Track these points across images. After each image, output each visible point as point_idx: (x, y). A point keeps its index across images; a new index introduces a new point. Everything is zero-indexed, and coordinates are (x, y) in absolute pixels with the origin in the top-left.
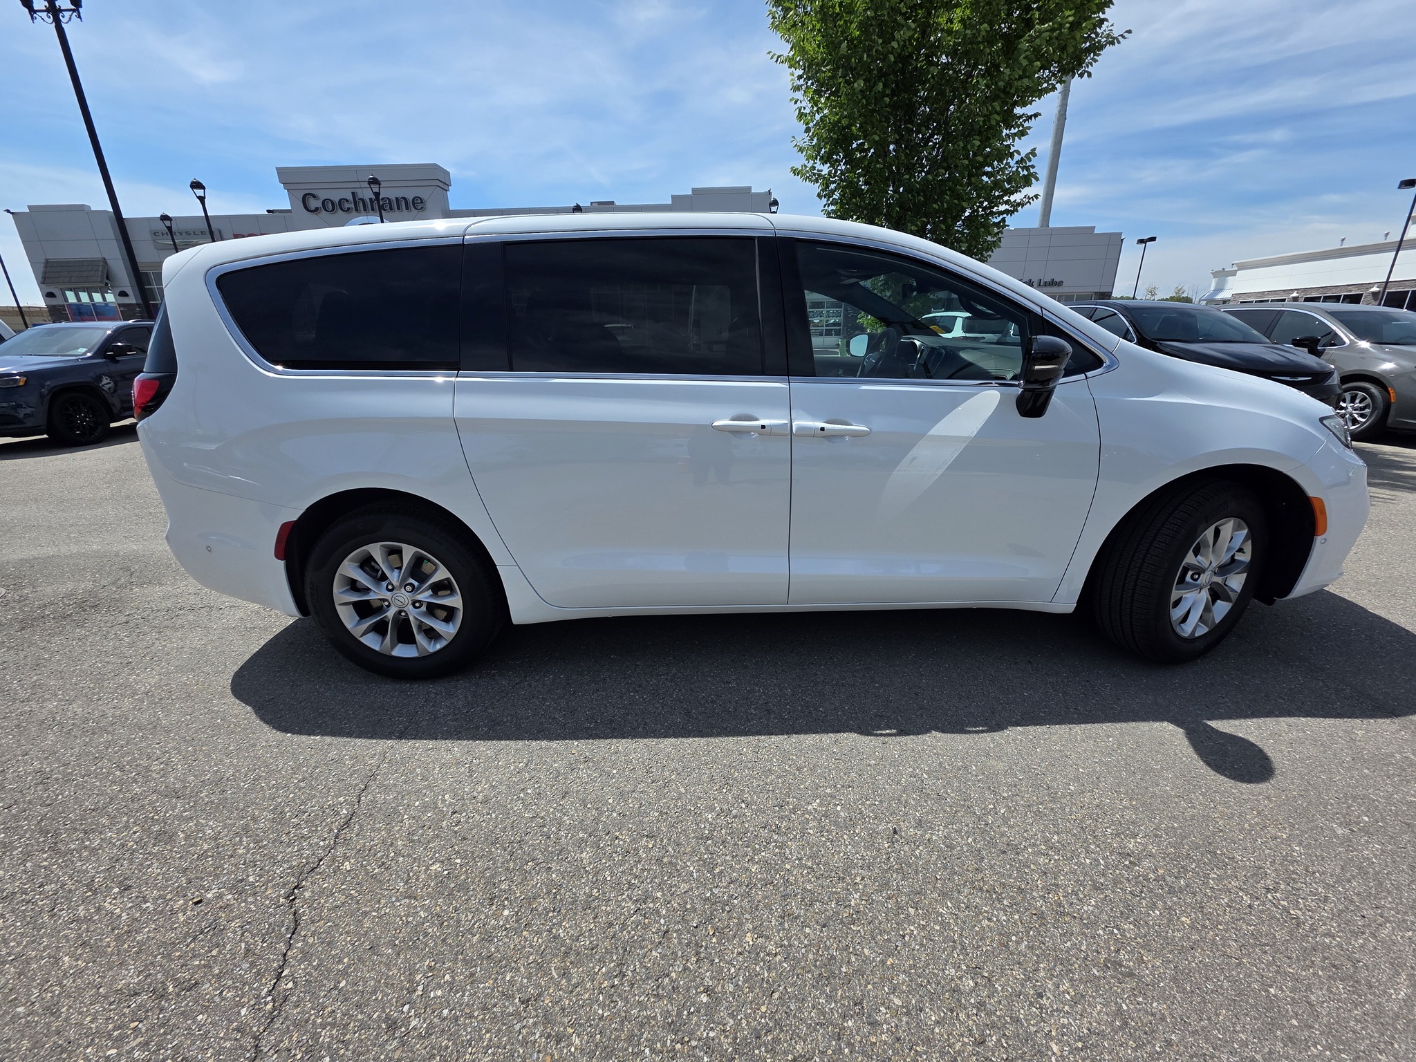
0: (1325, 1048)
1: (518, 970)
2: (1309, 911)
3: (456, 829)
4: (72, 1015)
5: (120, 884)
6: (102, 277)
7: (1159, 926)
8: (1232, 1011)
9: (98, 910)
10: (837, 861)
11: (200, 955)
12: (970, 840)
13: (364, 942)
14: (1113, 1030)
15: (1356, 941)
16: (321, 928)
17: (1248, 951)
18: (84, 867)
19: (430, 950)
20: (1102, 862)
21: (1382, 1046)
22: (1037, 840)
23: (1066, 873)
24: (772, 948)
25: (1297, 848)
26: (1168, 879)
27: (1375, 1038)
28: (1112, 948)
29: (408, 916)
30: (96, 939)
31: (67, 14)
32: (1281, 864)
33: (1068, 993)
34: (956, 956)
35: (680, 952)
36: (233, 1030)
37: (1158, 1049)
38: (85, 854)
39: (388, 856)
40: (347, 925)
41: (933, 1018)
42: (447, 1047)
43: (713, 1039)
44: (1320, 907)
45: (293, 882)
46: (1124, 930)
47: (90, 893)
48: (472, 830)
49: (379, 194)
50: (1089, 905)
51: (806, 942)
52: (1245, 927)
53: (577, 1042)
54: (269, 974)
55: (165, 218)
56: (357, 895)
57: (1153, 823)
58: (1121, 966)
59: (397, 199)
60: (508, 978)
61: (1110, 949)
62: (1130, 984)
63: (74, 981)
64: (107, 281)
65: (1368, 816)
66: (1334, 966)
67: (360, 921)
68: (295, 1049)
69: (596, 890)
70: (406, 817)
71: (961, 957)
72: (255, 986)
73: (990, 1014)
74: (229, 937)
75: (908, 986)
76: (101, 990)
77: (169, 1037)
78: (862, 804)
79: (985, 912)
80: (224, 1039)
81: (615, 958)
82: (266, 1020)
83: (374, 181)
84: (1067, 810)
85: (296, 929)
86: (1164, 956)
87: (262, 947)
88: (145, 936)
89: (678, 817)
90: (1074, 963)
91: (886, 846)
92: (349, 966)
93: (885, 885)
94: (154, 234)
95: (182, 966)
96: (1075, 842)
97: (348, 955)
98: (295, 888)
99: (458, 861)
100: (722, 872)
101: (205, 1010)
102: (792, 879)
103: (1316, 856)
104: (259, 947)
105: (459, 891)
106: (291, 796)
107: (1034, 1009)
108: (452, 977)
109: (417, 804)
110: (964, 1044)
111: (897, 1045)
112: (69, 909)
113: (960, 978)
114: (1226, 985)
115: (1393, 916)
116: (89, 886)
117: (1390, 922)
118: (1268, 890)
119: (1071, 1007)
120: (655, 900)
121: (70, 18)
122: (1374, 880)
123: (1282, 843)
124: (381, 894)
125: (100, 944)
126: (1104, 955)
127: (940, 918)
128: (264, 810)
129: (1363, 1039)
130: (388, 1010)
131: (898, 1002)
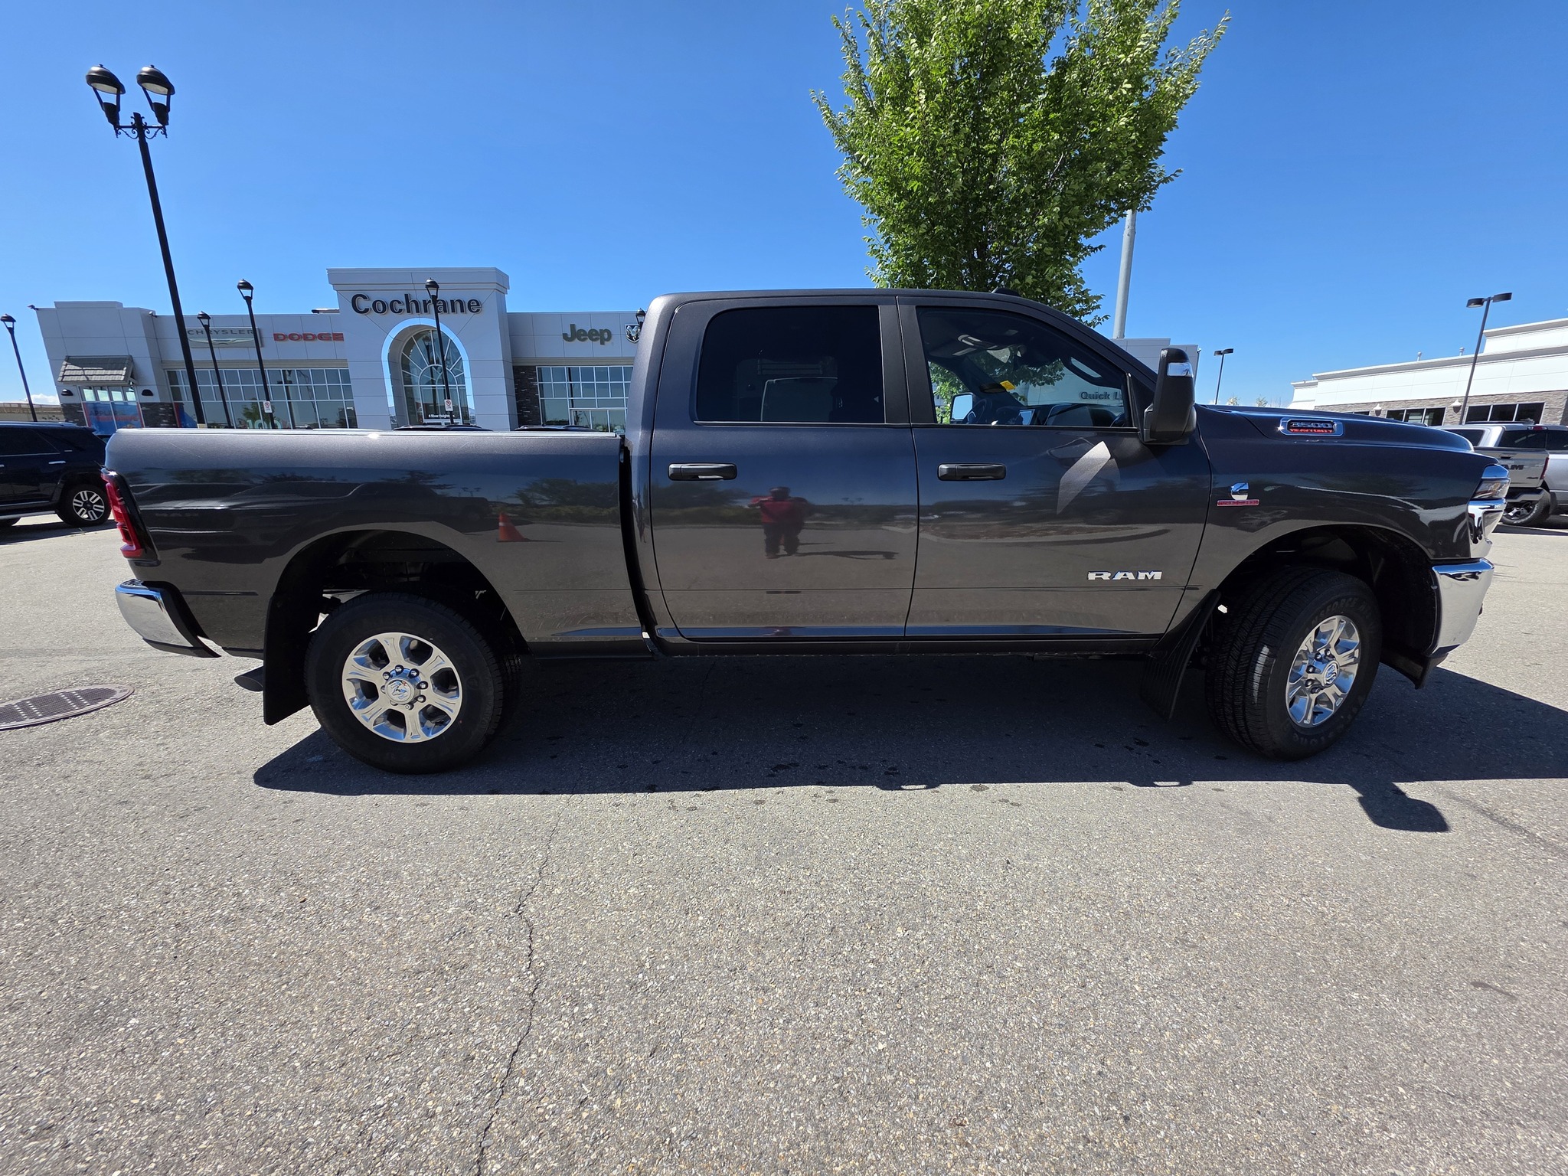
0: (1333, 985)
2: (1332, 907)
4: (375, 984)
6: (126, 375)
7: (1218, 918)
8: (1268, 965)
9: (360, 922)
10: (963, 883)
11: (461, 948)
13: (591, 938)
14: (1180, 977)
15: (1365, 924)
16: (552, 930)
18: (332, 895)
19: (646, 942)
23: (1147, 887)
24: (918, 936)
26: (1226, 889)
27: (1370, 978)
28: (1181, 931)
29: (621, 921)
31: (153, 131)
32: (1316, 879)
33: (1148, 958)
34: (1062, 938)
35: (847, 940)
37: (1213, 987)
38: (327, 887)
39: (589, 884)
40: (573, 927)
41: (1047, 973)
44: (1342, 905)
45: (516, 902)
48: (654, 866)
49: (436, 297)
50: (1164, 906)
51: (945, 931)
54: (522, 959)
55: (205, 316)
56: (573, 909)
57: (1217, 854)
58: (1187, 941)
59: (452, 301)
60: (715, 957)
61: (1179, 932)
62: (1193, 952)
63: (365, 965)
64: (131, 380)
66: (1346, 939)
67: (583, 925)
70: (594, 858)
71: (1066, 938)
72: (515, 965)
73: (1088, 970)
74: (479, 937)
75: (1027, 955)
76: (391, 970)
78: (979, 845)
79: (1083, 911)
81: (796, 944)
82: (533, 984)
83: (434, 285)
85: (532, 931)
87: (509, 942)
88: (409, 937)
91: (1002, 871)
92: (585, 952)
93: (1004, 897)
98: (520, 906)
101: (481, 979)
102: (928, 894)
104: (506, 943)
105: (657, 905)
106: (488, 845)
107: (1122, 967)
108: (671, 957)
109: (601, 849)
110: (1071, 987)
121: (155, 134)
124: (594, 908)
126: (1175, 935)
127: (1048, 916)
129: (1360, 979)
130: (627, 977)
131: (1019, 965)
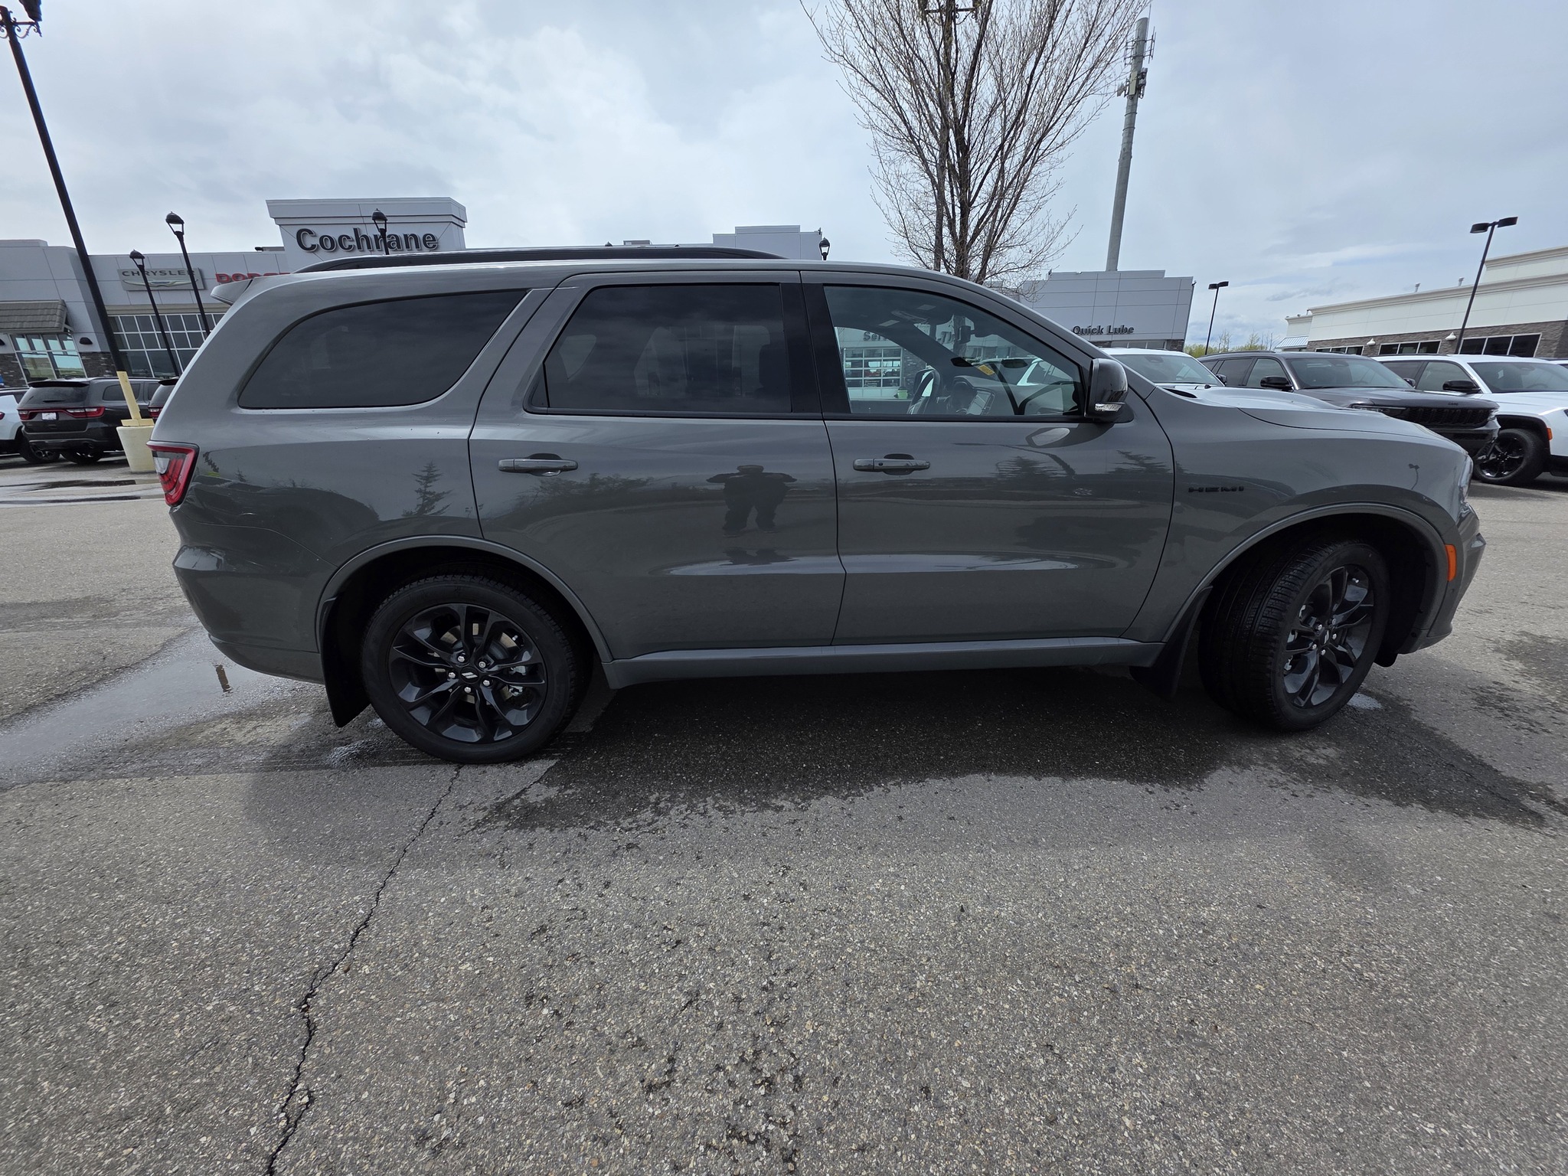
0: (1397, 1109)
1: (559, 1070)
2: (1382, 972)
3: (487, 925)
4: (54, 1144)
5: (104, 1001)
6: (60, 322)
7: (1233, 995)
8: (1305, 1076)
9: (80, 1029)
10: (902, 944)
11: (201, 1073)
12: (1040, 915)
13: (388, 1050)
14: (1185, 1101)
15: (1428, 1000)
16: (338, 1037)
17: (1321, 1015)
18: (62, 984)
19: (461, 1054)
20: (1176, 932)
21: (1452, 1104)
22: (1108, 913)
23: (1139, 945)
24: (833, 1035)
25: (1371, 911)
26: (1242, 946)
27: (1446, 1096)
28: (1186, 1019)
29: (436, 1019)
30: (80, 1062)
31: (24, 28)
32: (1355, 927)
33: (1141, 1067)
34: (1026, 1034)
35: (735, 1045)
36: (242, 1151)
37: (1232, 1118)
38: (62, 969)
39: (412, 956)
40: (368, 1032)
41: (1003, 1099)
42: (483, 1156)
43: (772, 1132)
44: (1393, 968)
45: (305, 990)
46: (1198, 1000)
47: (70, 1012)
48: (505, 925)
49: (385, 230)
50: (1161, 976)
51: (869, 1027)
52: (1318, 992)
53: (627, 1142)
54: (281, 1090)
55: (135, 255)
56: (378, 999)
57: (1228, 890)
58: (1194, 1036)
59: (405, 236)
60: (549, 1080)
61: (1183, 1020)
62: (1204, 1054)
63: (55, 1108)
64: (67, 327)
65: (1440, 876)
66: (1406, 1026)
67: (382, 1028)
68: (314, 1167)
69: (643, 984)
70: (430, 914)
71: (1032, 1035)
72: (265, 1103)
73: (1061, 1091)
74: (233, 1052)
75: (976, 1068)
76: (87, 1116)
77: (169, 1162)
78: (928, 882)
79: (1057, 988)
80: (233, 1161)
81: (665, 1054)
82: (279, 1138)
83: (378, 217)
84: (1140, 880)
85: (310, 1039)
86: (1238, 1024)
87: (272, 1060)
88: (137, 1055)
89: (731, 903)
90: (1147, 1035)
91: (953, 924)
92: (371, 1077)
93: (953, 965)
94: (123, 273)
95: (180, 1086)
96: (1148, 913)
97: (370, 1065)
98: (308, 996)
99: (491, 959)
100: (778, 959)
101: (210, 1131)
102: (854, 963)
103: (1390, 917)
104: (268, 1061)
105: (492, 991)
106: (299, 896)
107: (1107, 1084)
108: (488, 1083)
109: (443, 900)
110: (1035, 1123)
111: (965, 1128)
112: (45, 1030)
113: (1030, 1057)
114: (1299, 1051)
115: (1465, 974)
116: (69, 1003)
117: (1462, 980)
118: (1342, 954)
119: (1144, 1080)
120: (708, 991)
121: (27, 32)
122: (1446, 939)
123: (1357, 906)
124: (405, 997)
125: (84, 1066)
126: (1177, 1026)
127: (1009, 997)
128: (268, 913)
129: (1433, 1097)
130: (416, 1121)
131: (966, 1084)
